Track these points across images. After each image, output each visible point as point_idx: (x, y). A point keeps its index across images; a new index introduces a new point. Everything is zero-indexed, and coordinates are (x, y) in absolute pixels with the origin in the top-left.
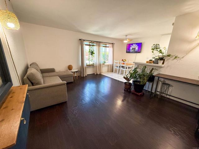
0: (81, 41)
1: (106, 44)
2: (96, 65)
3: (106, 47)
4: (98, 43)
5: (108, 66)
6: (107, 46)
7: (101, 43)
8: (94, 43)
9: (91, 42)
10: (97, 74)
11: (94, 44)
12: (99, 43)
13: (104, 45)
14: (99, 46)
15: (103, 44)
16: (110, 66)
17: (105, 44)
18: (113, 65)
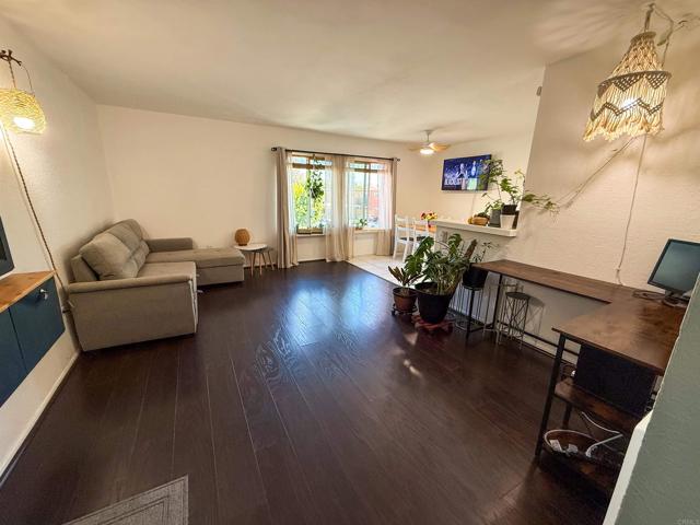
0: (279, 155)
1: (369, 163)
2: (330, 230)
3: (369, 171)
4: (338, 157)
5: (376, 234)
6: (374, 166)
7: (349, 159)
8: (323, 159)
9: (314, 155)
10: (334, 262)
11: (323, 163)
12: (340, 159)
13: (362, 166)
14: (342, 169)
15: (356, 162)
16: (381, 236)
17: (366, 163)
18: (392, 232)
